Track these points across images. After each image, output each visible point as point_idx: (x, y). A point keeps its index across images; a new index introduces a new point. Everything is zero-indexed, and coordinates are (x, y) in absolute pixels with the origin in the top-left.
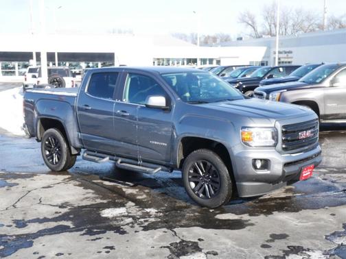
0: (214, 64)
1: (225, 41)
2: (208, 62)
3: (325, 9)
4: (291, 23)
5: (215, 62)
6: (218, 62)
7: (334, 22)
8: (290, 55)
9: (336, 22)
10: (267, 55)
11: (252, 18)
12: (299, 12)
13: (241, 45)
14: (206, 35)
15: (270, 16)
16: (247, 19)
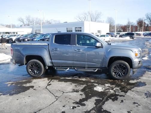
0: (15, 34)
1: (14, 26)
2: (10, 33)
3: (44, 18)
4: (35, 21)
5: (15, 33)
6: (17, 33)
7: (48, 22)
8: (40, 31)
9: (49, 22)
10: (33, 31)
11: (22, 20)
12: (37, 19)
13: (22, 28)
14: (6, 25)
15: (28, 19)
16: (21, 20)
